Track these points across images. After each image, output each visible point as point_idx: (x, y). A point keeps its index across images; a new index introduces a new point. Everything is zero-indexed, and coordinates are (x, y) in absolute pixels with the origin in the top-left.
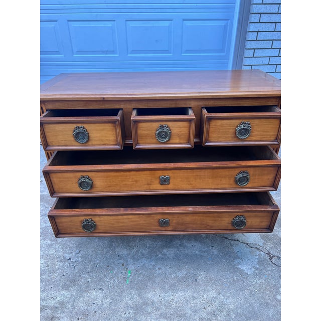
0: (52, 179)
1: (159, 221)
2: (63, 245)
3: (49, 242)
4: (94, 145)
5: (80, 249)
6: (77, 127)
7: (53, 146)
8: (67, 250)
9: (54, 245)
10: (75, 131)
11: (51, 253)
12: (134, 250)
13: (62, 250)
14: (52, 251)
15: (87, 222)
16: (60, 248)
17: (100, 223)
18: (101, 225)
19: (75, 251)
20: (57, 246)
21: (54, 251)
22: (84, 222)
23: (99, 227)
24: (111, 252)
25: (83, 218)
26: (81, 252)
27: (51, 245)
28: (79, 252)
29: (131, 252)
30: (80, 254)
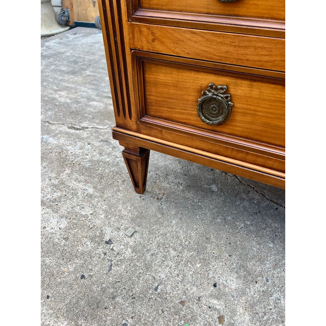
2: (110, 207)
3: (91, 191)
5: (137, 228)
8: (113, 219)
9: (96, 199)
11: (84, 213)
12: (257, 285)
13: (104, 215)
14: (88, 211)
15: (214, 94)
16: (103, 210)
17: (245, 106)
18: (244, 114)
19: (126, 229)
20: (100, 204)
21: (91, 212)
22: (205, 94)
23: (238, 117)
24: (198, 265)
25: (206, 79)
26: (135, 235)
27: (91, 196)
28: (133, 234)
29: (248, 290)
30: (132, 238)
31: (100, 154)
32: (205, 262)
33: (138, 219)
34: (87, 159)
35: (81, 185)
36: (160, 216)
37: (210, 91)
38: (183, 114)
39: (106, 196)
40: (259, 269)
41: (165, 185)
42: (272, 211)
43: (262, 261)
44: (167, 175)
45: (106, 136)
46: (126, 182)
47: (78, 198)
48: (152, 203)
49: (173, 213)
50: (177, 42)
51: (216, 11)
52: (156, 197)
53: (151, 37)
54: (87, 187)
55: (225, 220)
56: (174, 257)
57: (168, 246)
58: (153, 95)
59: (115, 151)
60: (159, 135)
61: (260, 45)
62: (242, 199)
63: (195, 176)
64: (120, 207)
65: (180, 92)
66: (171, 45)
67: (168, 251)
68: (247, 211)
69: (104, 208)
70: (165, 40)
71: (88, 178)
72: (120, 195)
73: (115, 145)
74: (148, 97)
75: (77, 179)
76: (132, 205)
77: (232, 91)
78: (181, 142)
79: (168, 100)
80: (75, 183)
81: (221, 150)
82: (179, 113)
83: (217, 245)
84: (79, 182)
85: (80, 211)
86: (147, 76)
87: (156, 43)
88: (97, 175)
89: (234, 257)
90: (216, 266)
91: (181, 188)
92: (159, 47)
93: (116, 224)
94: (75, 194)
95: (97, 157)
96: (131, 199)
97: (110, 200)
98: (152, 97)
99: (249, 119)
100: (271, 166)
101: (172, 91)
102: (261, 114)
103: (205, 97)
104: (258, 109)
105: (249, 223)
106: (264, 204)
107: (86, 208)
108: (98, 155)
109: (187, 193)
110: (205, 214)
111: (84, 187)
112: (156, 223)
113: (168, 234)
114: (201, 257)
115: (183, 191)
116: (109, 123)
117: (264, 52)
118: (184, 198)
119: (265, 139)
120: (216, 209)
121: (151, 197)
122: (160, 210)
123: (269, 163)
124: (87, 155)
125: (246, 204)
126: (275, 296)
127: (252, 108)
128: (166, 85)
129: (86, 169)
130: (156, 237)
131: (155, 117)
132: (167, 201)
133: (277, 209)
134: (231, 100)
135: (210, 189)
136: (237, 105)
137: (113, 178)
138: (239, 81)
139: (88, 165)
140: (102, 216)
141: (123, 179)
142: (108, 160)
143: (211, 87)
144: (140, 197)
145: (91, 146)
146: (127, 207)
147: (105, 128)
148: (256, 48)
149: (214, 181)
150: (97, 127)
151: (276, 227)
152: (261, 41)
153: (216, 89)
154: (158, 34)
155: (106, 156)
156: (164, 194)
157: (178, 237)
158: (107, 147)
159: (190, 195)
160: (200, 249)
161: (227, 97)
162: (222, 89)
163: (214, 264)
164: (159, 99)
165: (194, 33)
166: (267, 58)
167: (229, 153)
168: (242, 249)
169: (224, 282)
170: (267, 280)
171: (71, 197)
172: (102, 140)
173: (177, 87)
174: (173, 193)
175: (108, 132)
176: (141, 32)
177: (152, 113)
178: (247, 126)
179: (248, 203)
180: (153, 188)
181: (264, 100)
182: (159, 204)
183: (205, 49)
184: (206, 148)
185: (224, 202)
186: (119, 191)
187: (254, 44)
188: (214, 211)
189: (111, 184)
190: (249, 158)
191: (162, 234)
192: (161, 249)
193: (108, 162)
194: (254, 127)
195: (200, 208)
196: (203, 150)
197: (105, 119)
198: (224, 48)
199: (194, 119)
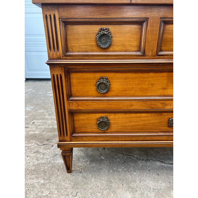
0: (71, 80)
1: (169, 120)
2: (58, 186)
3: (42, 181)
4: (116, 51)
5: (77, 191)
6: (101, 29)
7: (73, 52)
8: (62, 191)
10: (98, 34)
11: (44, 195)
12: (138, 192)
13: (56, 191)
14: (46, 193)
15: (103, 120)
16: (54, 189)
17: (114, 121)
18: (114, 124)
19: (72, 193)
20: (51, 186)
21: (48, 192)
22: (99, 120)
23: (113, 126)
24: (112, 195)
25: (99, 115)
26: (78, 194)
27: (44, 184)
28: (76, 194)
29: (135, 196)
30: (77, 196)
31: (37, 160)
32: (114, 192)
33: (75, 185)
34: (30, 165)
35: (35, 181)
36: (85, 180)
37: (101, 119)
38: (91, 129)
39: (52, 181)
40: (135, 185)
41: (80, 164)
42: (129, 159)
43: (135, 181)
44: (79, 159)
45: (36, 149)
46: (60, 170)
47: (36, 188)
48: (79, 175)
49: (90, 176)
50: (87, 105)
51: (100, 96)
52: (79, 172)
53: (77, 105)
54: (39, 181)
55: (113, 170)
56: (100, 196)
57: (95, 192)
58: (77, 124)
59: (45, 156)
60: (82, 140)
61: (115, 103)
62: (116, 159)
63: (92, 155)
64: (63, 184)
65: (90, 121)
66: (85, 107)
67: (97, 195)
68: (120, 163)
69: (54, 188)
70: (83, 105)
71: (37, 175)
72: (60, 178)
73: (43, 153)
74: (75, 126)
75: (31, 178)
76: (69, 180)
77: (109, 117)
78: (92, 140)
79: (84, 125)
80: (30, 181)
81: (109, 139)
82: (90, 129)
83: (116, 182)
84: (33, 179)
85: (42, 195)
86: (74, 118)
87: (79, 107)
88: (42, 172)
89: (124, 185)
90: (119, 192)
91: (88, 163)
92: (80, 108)
93: (65, 193)
94: (34, 187)
95: (36, 162)
96: (67, 177)
97: (56, 182)
98: (77, 125)
99: (116, 125)
100: (127, 140)
101: (86, 122)
102: (120, 123)
103: (100, 121)
104: (119, 121)
105: (123, 168)
106: (125, 158)
107: (44, 192)
108: (36, 161)
109: (92, 165)
110: (105, 171)
111: (37, 181)
112: (85, 184)
113: (93, 187)
114: (112, 190)
115: (90, 164)
116: (34, 141)
117: (117, 105)
118: (92, 167)
119: (123, 131)
120: (108, 167)
121: (76, 172)
122: (84, 177)
123: (127, 139)
124: (30, 163)
125: (118, 160)
126: (145, 193)
127: (117, 121)
128: (83, 120)
129: (34, 171)
130: (88, 191)
131: (79, 133)
132: (85, 172)
133: (130, 158)
134: (109, 121)
135: (101, 159)
136: (111, 122)
137: (51, 170)
138: (111, 114)
139: (33, 168)
140: (56, 192)
141: (57, 169)
142: (43, 162)
143: (101, 117)
144: (71, 174)
145: (29, 157)
146: (67, 182)
147: (33, 145)
148: (114, 104)
149: (101, 155)
150: (28, 145)
151: (133, 165)
152: (116, 102)
153: (103, 118)
154: (80, 104)
155: (41, 160)
156: (82, 169)
157: (98, 186)
158: (39, 155)
159: (93, 165)
160: (110, 188)
161: (107, 120)
162: (105, 117)
163: (119, 191)
164: (80, 125)
165: (94, 102)
166: (118, 107)
167: (112, 139)
168: (126, 180)
169: (126, 197)
170: (140, 188)
171: (32, 189)
172: (34, 152)
173: (88, 120)
174: (86, 167)
175: (36, 146)
176: (72, 104)
177: (77, 132)
178: (116, 128)
179: (119, 160)
180: (75, 168)
181: (120, 118)
182: (82, 174)
183: (98, 106)
184: (103, 140)
185: (110, 162)
186: (58, 176)
187: (114, 103)
188: (108, 168)
189: (52, 174)
190: (119, 139)
191: (90, 188)
192: (93, 195)
193: (44, 163)
194: (118, 128)
195: (101, 169)
196: (102, 141)
197: (30, 140)
198: (104, 106)
199: (96, 130)
